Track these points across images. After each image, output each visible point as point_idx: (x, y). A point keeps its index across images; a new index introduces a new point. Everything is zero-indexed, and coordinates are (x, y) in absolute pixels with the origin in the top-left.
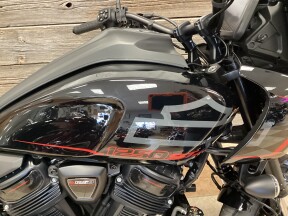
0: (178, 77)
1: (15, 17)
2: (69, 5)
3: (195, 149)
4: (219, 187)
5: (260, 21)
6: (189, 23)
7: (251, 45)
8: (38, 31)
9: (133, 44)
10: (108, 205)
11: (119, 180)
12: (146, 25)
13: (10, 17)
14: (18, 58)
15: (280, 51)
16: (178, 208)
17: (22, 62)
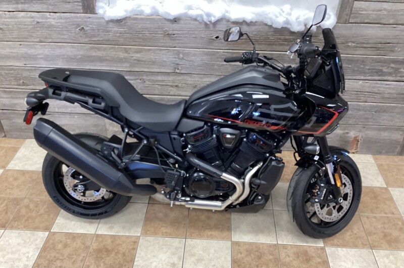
0: (281, 94)
1: (181, 42)
2: (217, 37)
3: (283, 126)
4: (296, 160)
5: (322, 72)
6: (290, 67)
7: (316, 83)
8: (193, 52)
9: (261, 76)
10: (235, 156)
11: (245, 140)
12: (268, 64)
13: (178, 41)
14: (175, 68)
15: (329, 87)
16: (271, 157)
17: (178, 71)
